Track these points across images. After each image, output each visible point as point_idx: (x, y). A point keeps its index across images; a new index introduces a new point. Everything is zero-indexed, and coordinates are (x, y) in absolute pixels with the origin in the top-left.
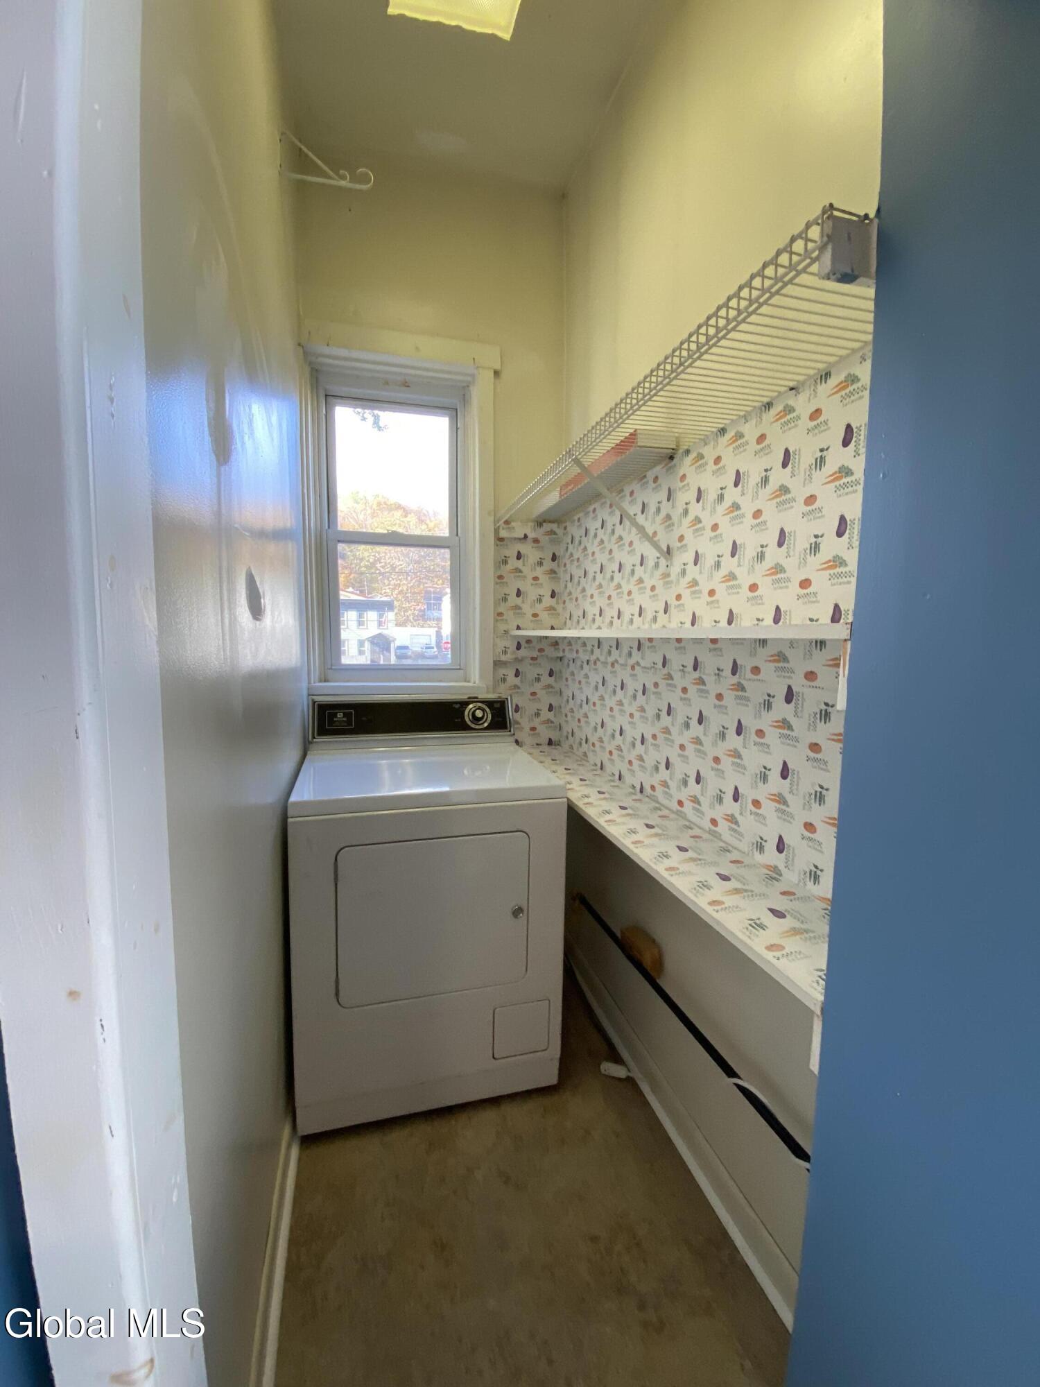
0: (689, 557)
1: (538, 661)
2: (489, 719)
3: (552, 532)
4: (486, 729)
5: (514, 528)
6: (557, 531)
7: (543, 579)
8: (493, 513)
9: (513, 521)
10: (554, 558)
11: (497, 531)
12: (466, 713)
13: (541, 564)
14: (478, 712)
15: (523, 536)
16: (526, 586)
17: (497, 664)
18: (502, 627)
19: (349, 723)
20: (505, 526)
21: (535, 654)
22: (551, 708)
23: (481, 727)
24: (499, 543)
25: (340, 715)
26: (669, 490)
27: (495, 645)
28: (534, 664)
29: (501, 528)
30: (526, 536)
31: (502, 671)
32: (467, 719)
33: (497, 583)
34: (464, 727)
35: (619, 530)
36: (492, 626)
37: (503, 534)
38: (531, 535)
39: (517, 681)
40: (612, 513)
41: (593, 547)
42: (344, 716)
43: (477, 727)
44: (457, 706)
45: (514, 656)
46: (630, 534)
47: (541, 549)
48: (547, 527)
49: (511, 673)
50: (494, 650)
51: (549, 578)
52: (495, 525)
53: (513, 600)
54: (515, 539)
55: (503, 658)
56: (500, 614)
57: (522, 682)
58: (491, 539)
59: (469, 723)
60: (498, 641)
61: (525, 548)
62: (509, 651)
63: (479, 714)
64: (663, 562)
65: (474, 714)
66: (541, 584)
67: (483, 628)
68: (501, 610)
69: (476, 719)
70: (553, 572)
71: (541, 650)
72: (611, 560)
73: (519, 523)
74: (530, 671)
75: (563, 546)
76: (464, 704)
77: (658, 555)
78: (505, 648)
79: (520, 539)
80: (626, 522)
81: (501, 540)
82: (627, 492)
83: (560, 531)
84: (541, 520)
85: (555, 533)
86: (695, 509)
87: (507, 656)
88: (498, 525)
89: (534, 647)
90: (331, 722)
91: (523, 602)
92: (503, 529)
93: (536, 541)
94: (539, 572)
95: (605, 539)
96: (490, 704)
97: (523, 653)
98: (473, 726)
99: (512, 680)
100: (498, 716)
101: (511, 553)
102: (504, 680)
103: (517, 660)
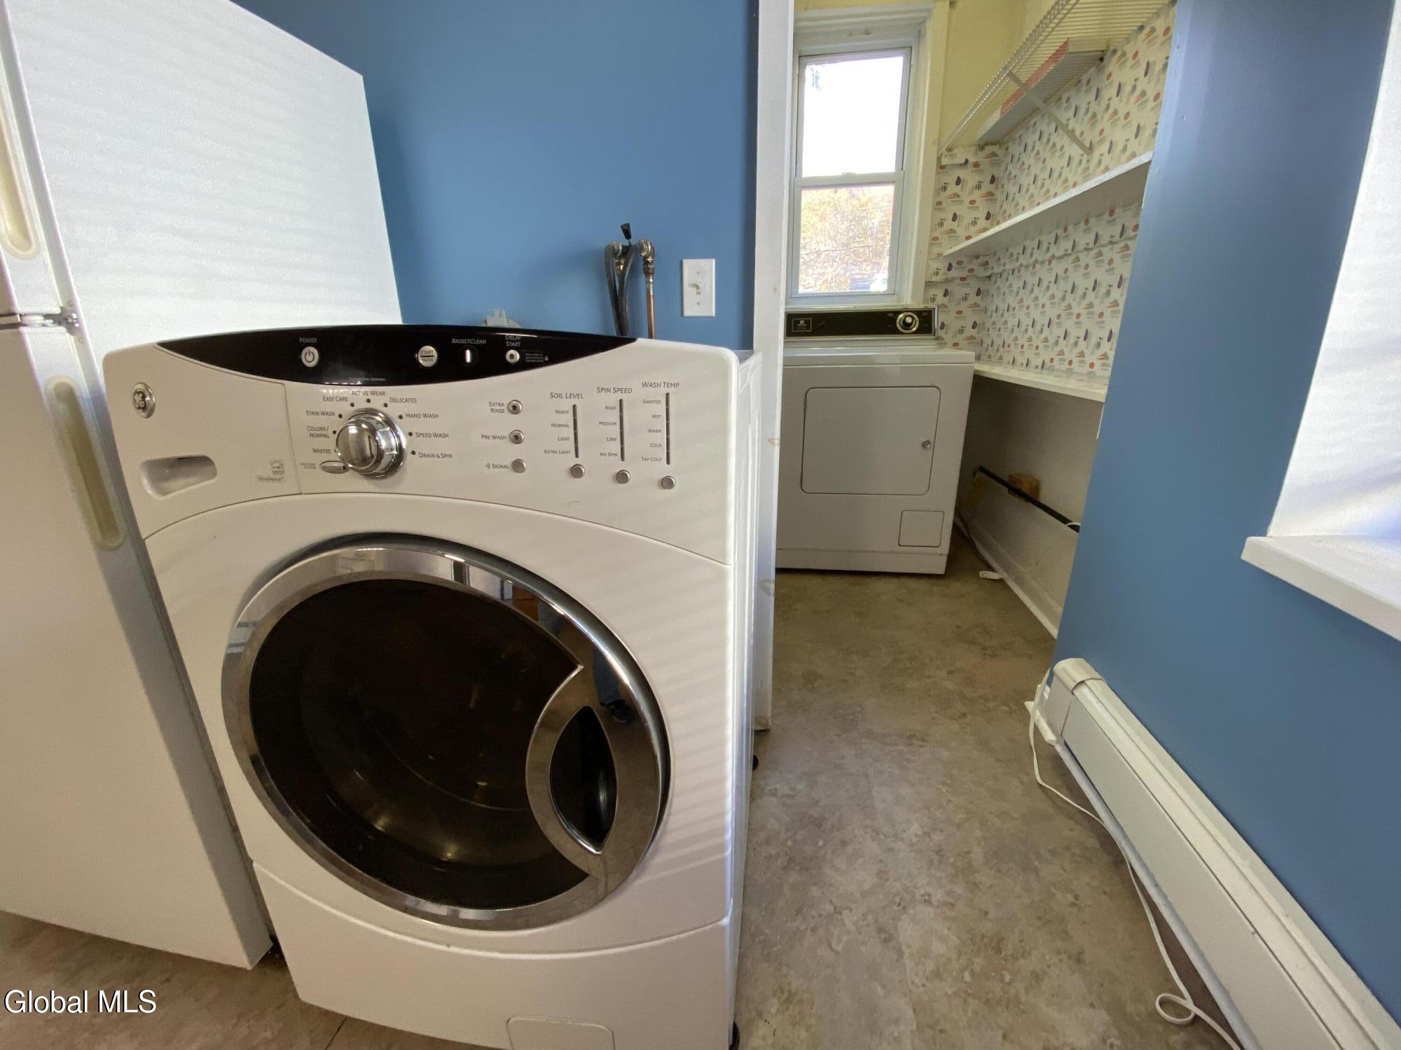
0: (1105, 147)
1: (967, 282)
2: (917, 325)
3: (994, 154)
4: (915, 333)
5: (955, 155)
6: (998, 152)
7: (980, 202)
8: (937, 142)
9: (955, 147)
10: (993, 180)
11: (939, 159)
12: (898, 321)
13: (979, 187)
14: (907, 318)
15: (964, 161)
16: (962, 210)
17: (929, 284)
18: (936, 250)
19: (808, 327)
20: (947, 154)
21: (964, 274)
22: (975, 325)
23: (910, 331)
24: (940, 171)
25: (802, 322)
26: (1098, 89)
27: (928, 266)
28: (963, 284)
29: (944, 156)
30: (967, 161)
31: (932, 292)
32: (898, 326)
33: (935, 209)
34: (896, 332)
35: (1054, 138)
36: (927, 248)
37: (945, 161)
38: (972, 160)
39: (945, 300)
40: (1049, 124)
41: (1029, 159)
42: (805, 323)
43: (906, 331)
44: (890, 315)
45: (944, 277)
46: (1061, 140)
47: (981, 172)
48: (989, 150)
49: (940, 293)
50: (927, 272)
51: (986, 200)
52: (938, 153)
53: (949, 224)
54: (956, 165)
55: (934, 279)
56: (936, 239)
57: (949, 301)
58: (934, 166)
59: (900, 329)
60: (931, 263)
61: (962, 173)
62: (941, 272)
63: (909, 320)
64: (1085, 158)
65: (904, 321)
66: (978, 207)
67: (918, 253)
68: (936, 234)
69: (907, 326)
70: (990, 194)
71: (971, 270)
72: (1043, 169)
73: (961, 149)
74: (958, 290)
75: (1002, 168)
76: (898, 313)
77: (1082, 152)
78: (937, 269)
79: (961, 165)
80: (1060, 131)
81: (942, 167)
82: (1064, 99)
83: (1000, 152)
84: (982, 143)
85: (997, 155)
86: (1115, 103)
87: (938, 277)
88: (941, 152)
89: (965, 268)
90: (796, 327)
91: (958, 226)
92: (946, 156)
93: (976, 165)
94: (977, 195)
95: (1041, 150)
96: (919, 313)
97: (954, 273)
98: (903, 331)
99: (941, 299)
100: (925, 323)
101: (951, 179)
102: (933, 300)
103: (947, 281)
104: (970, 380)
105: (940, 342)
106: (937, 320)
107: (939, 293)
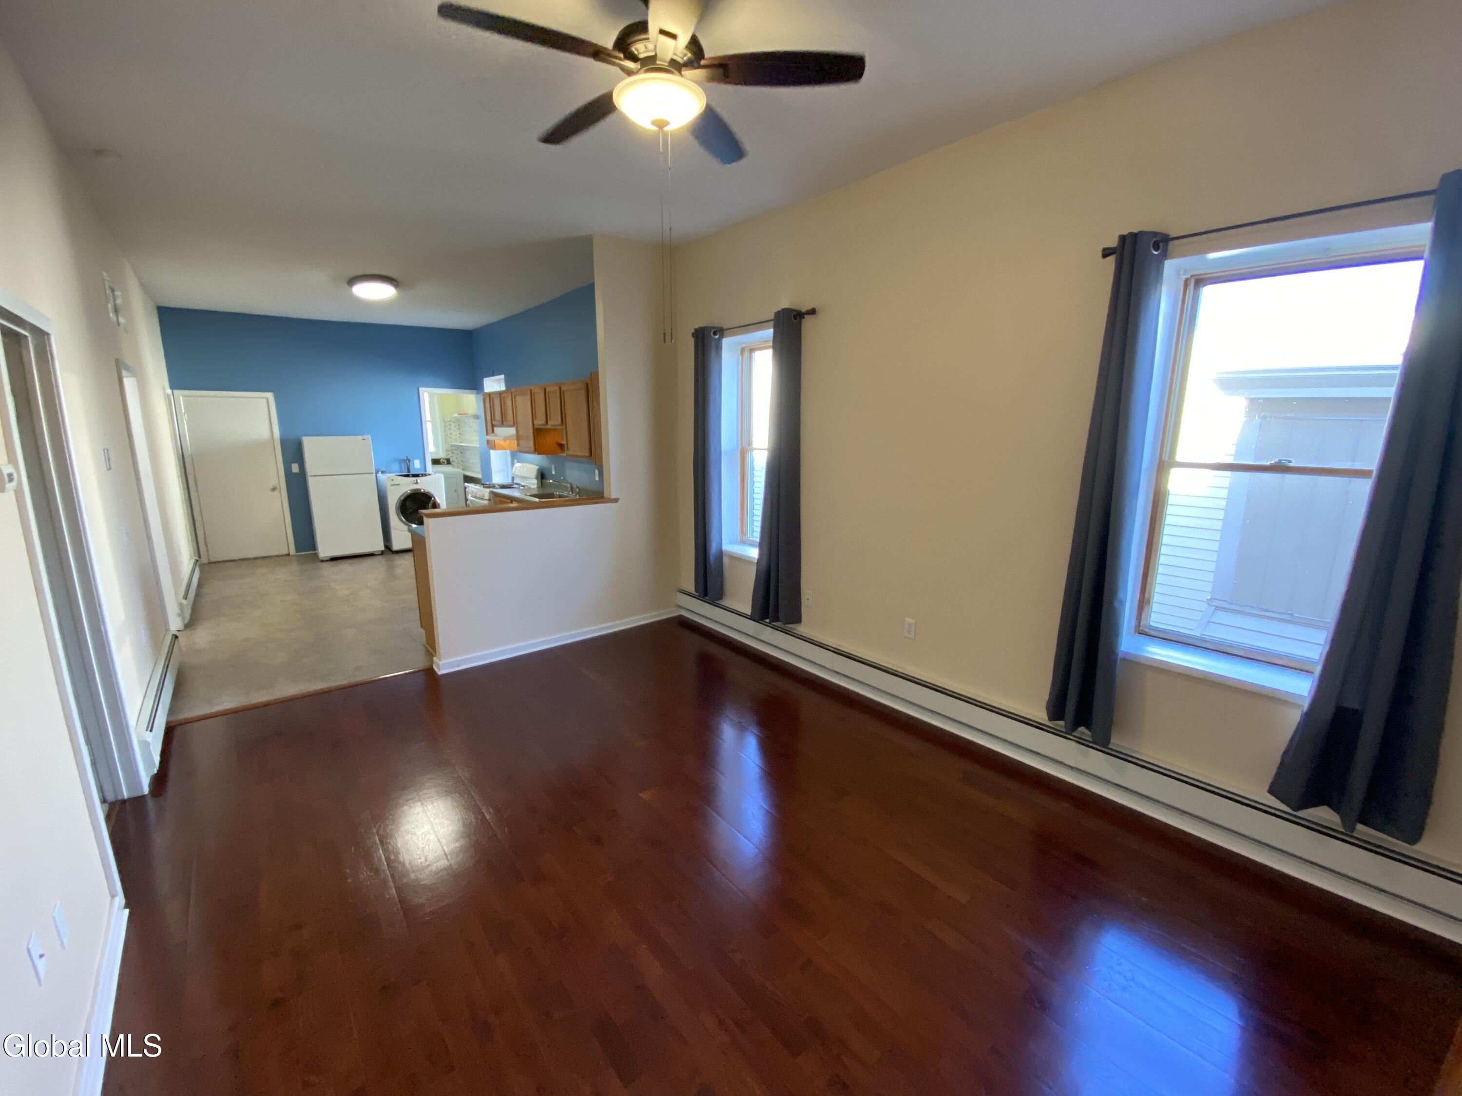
4: (446, 464)
5: (448, 418)
10: (459, 425)
11: (444, 419)
16: (452, 432)
17: (447, 451)
22: (462, 461)
24: (445, 422)
30: (451, 420)
33: (445, 432)
34: (441, 464)
36: (444, 441)
39: (453, 455)
44: (439, 460)
47: (456, 423)
50: (446, 447)
51: (459, 430)
53: (450, 436)
54: (449, 421)
61: (451, 423)
62: (449, 447)
66: (457, 432)
68: (447, 438)
69: (444, 462)
71: (458, 447)
91: (452, 436)
96: (446, 459)
99: (451, 454)
100: (448, 462)
101: (448, 424)
102: (449, 454)
103: (452, 450)
104: (462, 477)
105: (453, 466)
106: (451, 461)
107: (450, 453)
